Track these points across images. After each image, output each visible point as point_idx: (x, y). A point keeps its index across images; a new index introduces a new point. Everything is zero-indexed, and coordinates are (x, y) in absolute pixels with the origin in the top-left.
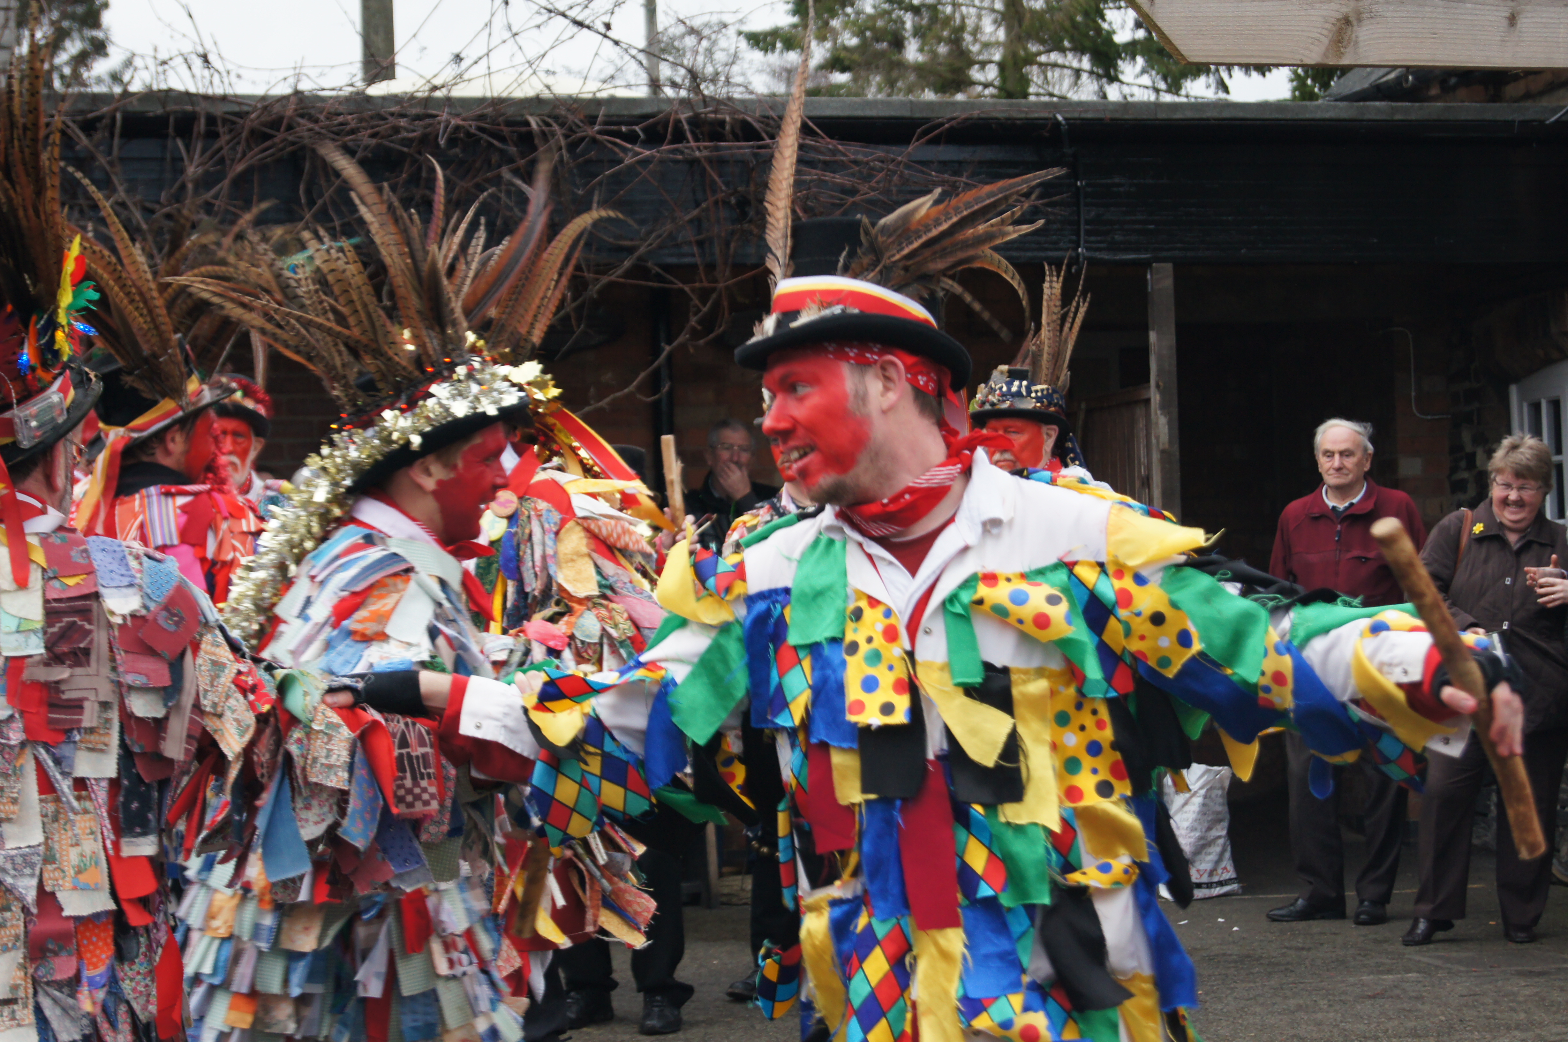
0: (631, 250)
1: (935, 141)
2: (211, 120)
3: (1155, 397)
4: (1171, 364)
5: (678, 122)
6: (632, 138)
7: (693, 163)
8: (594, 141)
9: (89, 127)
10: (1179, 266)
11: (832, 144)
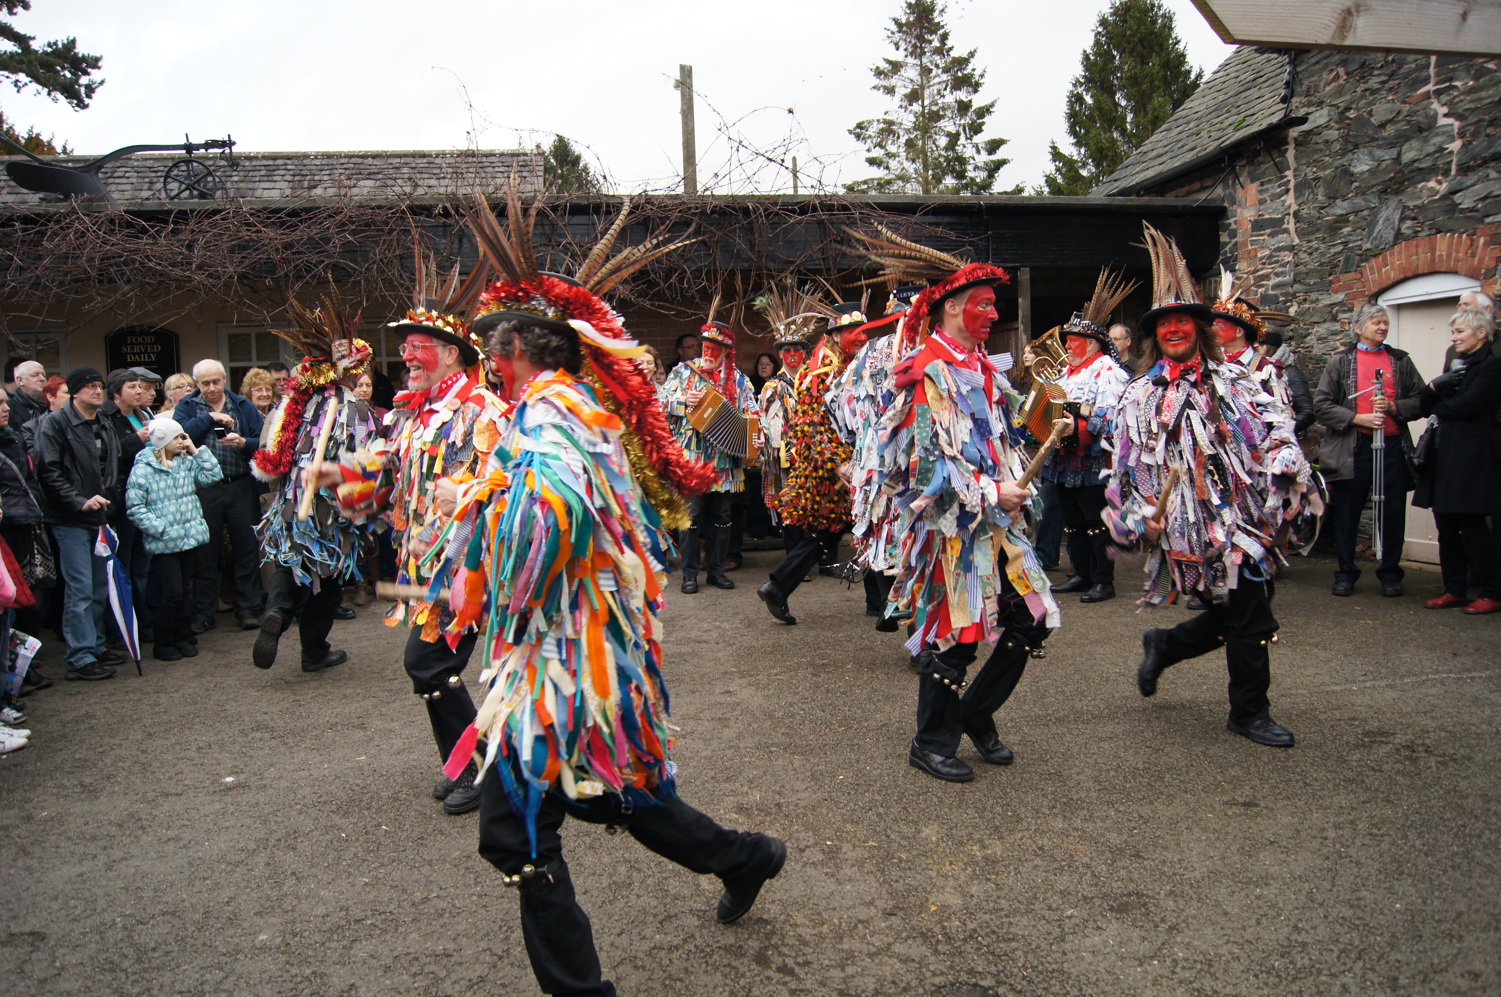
0: (793, 262)
1: (926, 214)
2: (608, 205)
3: (1021, 327)
4: (1028, 312)
5: (814, 206)
6: (793, 211)
7: (821, 223)
8: (777, 214)
9: (554, 209)
10: (1032, 269)
11: (883, 213)
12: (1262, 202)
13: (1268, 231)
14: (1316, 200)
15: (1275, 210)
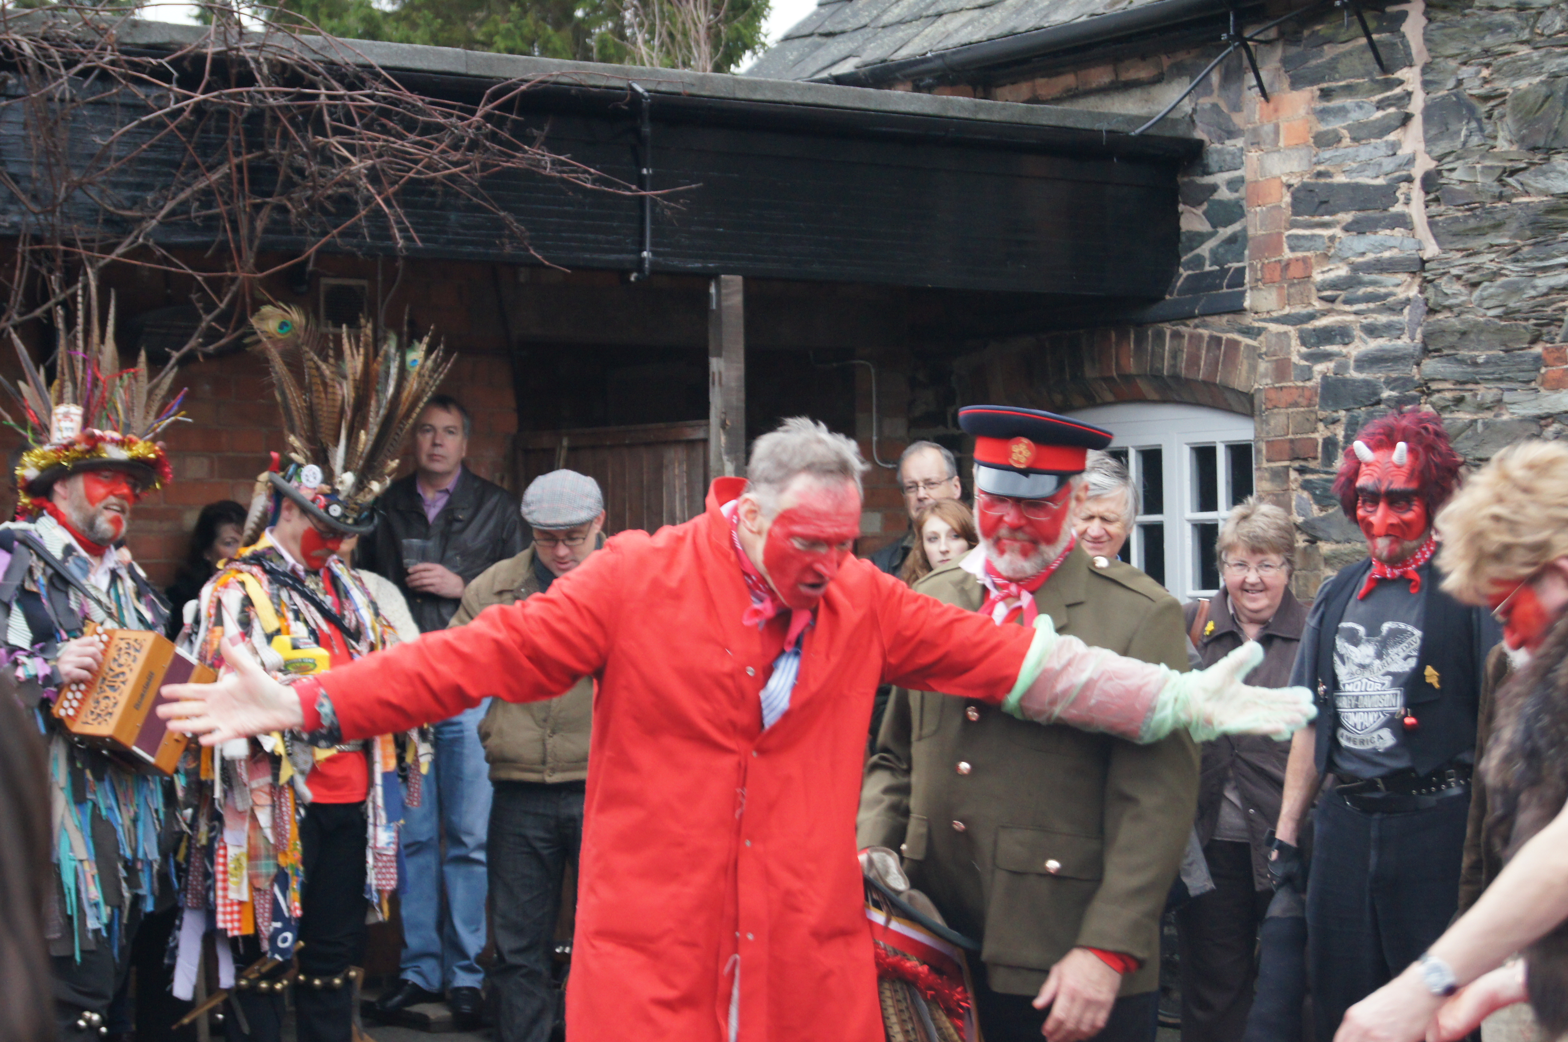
3: (719, 438)
4: (738, 399)
6: (162, 74)
10: (749, 279)
12: (1324, 140)
13: (1346, 217)
14: (1488, 151)
15: (1365, 166)
